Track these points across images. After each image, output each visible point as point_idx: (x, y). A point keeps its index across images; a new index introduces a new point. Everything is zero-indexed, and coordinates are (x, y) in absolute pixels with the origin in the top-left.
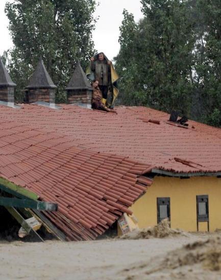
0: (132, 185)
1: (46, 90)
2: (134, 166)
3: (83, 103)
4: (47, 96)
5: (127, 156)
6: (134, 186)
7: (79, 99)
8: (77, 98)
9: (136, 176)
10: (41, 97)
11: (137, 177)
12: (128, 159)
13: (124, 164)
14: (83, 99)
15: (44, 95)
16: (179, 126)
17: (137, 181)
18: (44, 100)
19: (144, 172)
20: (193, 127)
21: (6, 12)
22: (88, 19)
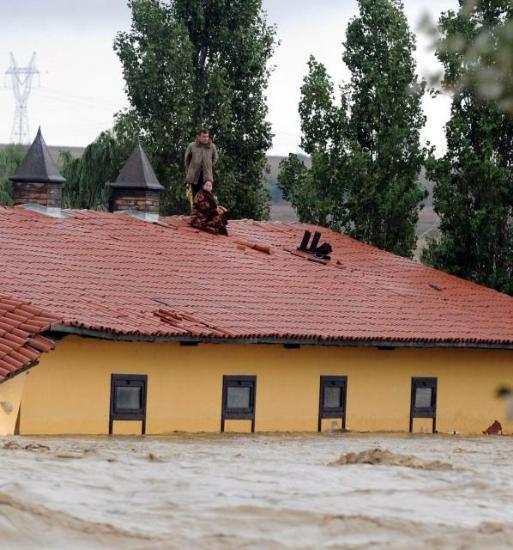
0: (14, 349)
1: (43, 184)
2: (32, 318)
3: (138, 210)
4: (44, 195)
5: (28, 301)
6: (18, 351)
7: (132, 203)
8: (130, 201)
9: (28, 334)
10: (33, 195)
11: (30, 337)
12: (29, 307)
13: (18, 314)
14: (140, 203)
15: (40, 193)
16: (309, 260)
17: (27, 343)
18: (39, 201)
19: (43, 329)
20: (339, 263)
21: (115, 49)
22: (257, 69)
